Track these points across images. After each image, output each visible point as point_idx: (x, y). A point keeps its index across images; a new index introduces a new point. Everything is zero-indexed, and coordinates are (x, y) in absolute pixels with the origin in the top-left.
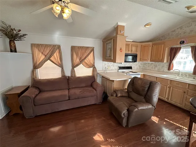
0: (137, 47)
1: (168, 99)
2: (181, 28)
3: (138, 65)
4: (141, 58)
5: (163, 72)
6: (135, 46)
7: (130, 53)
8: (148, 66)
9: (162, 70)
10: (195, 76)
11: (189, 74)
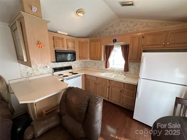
0: (74, 42)
1: (108, 98)
2: (112, 26)
3: (79, 64)
4: (80, 56)
5: (102, 69)
6: (72, 42)
8: (89, 64)
9: (100, 68)
10: (125, 73)
11: (121, 72)
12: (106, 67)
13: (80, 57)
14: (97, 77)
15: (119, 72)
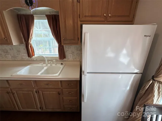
9: (19, 58)
12: (29, 55)
14: (7, 80)
15: (52, 61)
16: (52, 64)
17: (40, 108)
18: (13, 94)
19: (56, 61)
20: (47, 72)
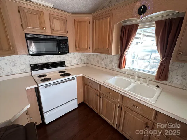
3: (78, 58)
4: (77, 45)
5: (112, 69)
7: (50, 34)
8: (93, 59)
9: (110, 67)
10: (159, 81)
11: (149, 78)
12: (120, 66)
13: (76, 47)
14: (100, 85)
15: (145, 79)
16: (143, 83)
17: (117, 126)
18: (100, 98)
19: (149, 80)
20: (134, 89)
